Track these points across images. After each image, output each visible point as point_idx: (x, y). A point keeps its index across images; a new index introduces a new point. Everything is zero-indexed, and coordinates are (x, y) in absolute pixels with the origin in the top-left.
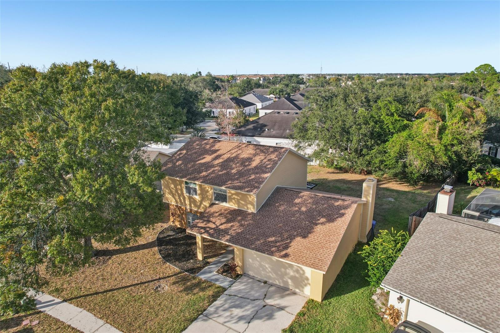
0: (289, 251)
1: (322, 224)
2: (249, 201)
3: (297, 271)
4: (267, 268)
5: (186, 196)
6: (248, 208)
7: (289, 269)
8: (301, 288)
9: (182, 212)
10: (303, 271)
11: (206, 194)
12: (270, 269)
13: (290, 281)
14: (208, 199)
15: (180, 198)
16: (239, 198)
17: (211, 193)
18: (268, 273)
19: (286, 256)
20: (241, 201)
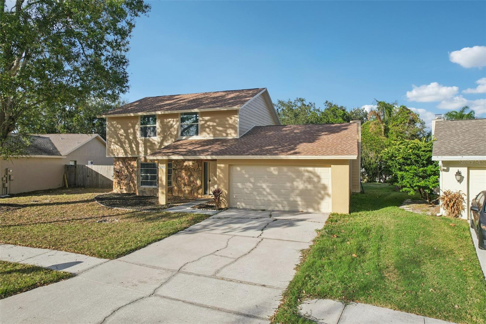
2: (230, 124)
3: (309, 180)
4: (264, 189)
5: (140, 142)
6: (227, 134)
7: (298, 180)
8: (316, 206)
9: (131, 170)
10: (318, 177)
11: (169, 131)
12: (268, 190)
13: (298, 199)
14: (171, 137)
15: (131, 147)
16: (215, 124)
17: (177, 127)
18: (266, 196)
19: (296, 153)
20: (218, 128)
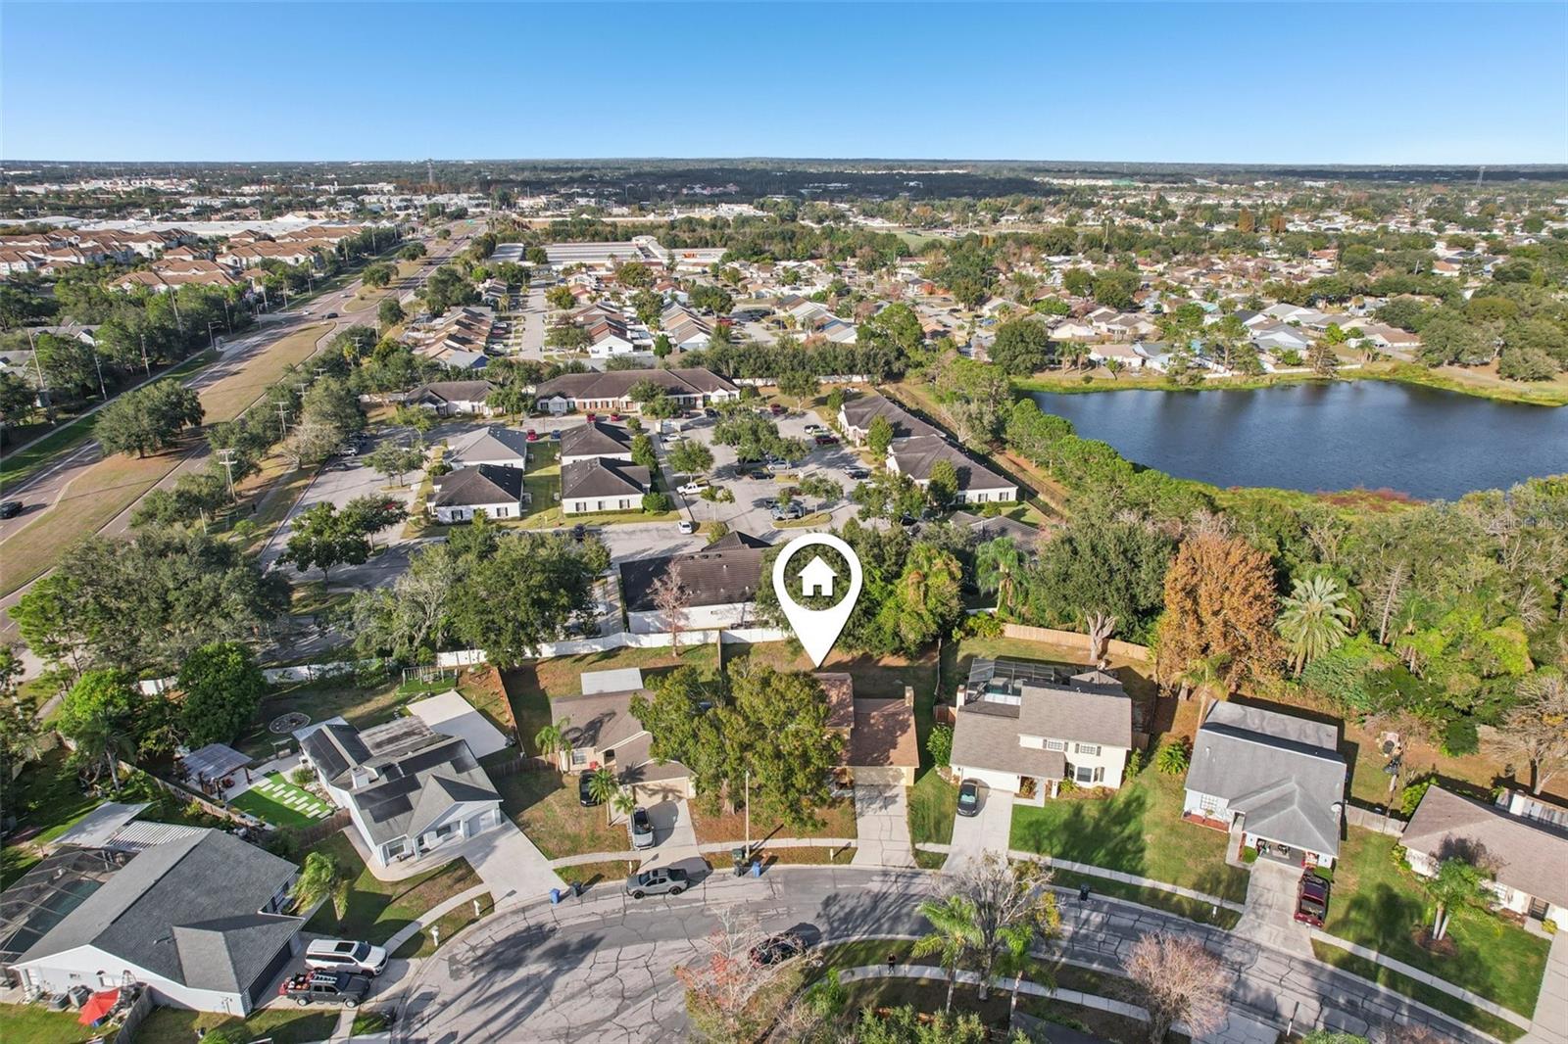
0: (891, 759)
1: (900, 736)
19: (891, 764)
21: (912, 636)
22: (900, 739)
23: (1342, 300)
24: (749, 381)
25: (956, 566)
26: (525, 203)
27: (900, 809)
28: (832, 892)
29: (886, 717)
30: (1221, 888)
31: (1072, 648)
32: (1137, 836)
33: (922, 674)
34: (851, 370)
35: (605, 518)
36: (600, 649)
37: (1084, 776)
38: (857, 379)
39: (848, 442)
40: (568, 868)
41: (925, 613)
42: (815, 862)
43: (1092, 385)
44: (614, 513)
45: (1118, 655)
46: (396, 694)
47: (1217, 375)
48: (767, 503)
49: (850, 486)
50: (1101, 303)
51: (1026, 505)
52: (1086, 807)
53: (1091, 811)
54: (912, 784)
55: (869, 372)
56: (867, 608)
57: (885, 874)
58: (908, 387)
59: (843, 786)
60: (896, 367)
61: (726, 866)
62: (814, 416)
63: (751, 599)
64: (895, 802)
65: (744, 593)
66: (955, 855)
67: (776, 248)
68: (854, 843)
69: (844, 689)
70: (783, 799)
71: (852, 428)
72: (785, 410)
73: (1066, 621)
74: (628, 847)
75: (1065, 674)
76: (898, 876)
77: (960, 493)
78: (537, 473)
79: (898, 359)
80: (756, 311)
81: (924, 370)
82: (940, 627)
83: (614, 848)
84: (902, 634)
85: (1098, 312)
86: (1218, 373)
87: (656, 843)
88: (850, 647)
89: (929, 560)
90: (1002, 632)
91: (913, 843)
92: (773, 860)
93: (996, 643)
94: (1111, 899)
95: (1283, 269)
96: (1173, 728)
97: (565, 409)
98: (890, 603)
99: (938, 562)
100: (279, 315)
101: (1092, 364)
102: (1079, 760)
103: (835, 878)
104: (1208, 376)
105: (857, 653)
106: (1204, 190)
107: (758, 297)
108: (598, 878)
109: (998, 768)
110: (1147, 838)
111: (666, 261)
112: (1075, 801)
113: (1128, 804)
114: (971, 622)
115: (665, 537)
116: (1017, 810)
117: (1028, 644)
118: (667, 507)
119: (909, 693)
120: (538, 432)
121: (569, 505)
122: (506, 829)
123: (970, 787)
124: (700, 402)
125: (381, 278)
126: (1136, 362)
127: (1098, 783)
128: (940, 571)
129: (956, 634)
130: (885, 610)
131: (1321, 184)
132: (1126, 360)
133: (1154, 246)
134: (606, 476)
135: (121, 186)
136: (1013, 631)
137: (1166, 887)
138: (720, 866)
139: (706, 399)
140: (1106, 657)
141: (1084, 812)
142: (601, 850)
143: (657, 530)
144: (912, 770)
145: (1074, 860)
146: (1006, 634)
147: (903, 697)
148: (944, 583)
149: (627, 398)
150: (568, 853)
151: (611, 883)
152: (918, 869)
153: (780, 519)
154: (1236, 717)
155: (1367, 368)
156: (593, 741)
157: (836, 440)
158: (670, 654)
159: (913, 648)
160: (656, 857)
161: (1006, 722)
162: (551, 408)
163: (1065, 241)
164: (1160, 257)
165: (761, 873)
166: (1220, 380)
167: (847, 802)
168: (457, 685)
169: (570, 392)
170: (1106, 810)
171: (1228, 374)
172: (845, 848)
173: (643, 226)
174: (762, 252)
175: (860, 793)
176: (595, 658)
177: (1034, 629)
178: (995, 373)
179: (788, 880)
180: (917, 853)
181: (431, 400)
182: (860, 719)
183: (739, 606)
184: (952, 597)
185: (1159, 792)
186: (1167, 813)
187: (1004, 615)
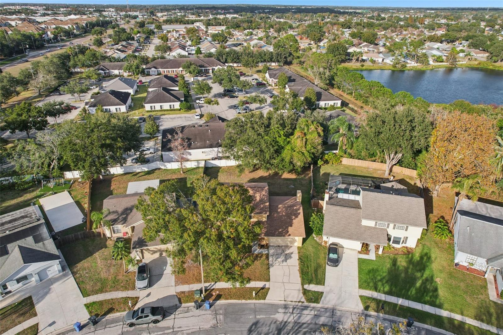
0: (289, 233)
1: (294, 219)
3: (292, 239)
6: (263, 219)
8: (293, 244)
10: (295, 238)
13: (289, 243)
18: (280, 243)
19: (289, 235)
20: (258, 217)
21: (299, 164)
22: (294, 221)
23: (453, 41)
24: (231, 64)
25: (320, 129)
26: (159, 15)
27: (294, 261)
28: (255, 321)
29: (287, 208)
30: (493, 319)
31: (376, 170)
32: (430, 280)
33: (304, 182)
34: (271, 60)
35: (163, 113)
36: (146, 170)
37: (397, 241)
38: (273, 64)
39: (269, 85)
40: (94, 303)
41: (305, 152)
42: (244, 298)
43: (364, 68)
44: (168, 110)
45: (397, 173)
46: (38, 192)
47: (411, 65)
48: (235, 107)
49: (269, 100)
50: (364, 41)
51: (344, 108)
52: (399, 260)
53: (402, 262)
54: (301, 245)
55: (278, 61)
56: (277, 149)
57: (286, 307)
58: (293, 67)
59: (262, 247)
60: (289, 59)
61: (190, 302)
62: (256, 76)
63: (220, 146)
64: (291, 257)
65: (218, 143)
66: (328, 293)
67: (245, 25)
68: (267, 285)
69: (264, 193)
70: (222, 267)
71: (271, 79)
72: (244, 74)
73: (372, 156)
74: (134, 288)
75: (378, 183)
76: (294, 308)
77: (317, 103)
78: (139, 96)
79: (289, 56)
80: (237, 44)
81: (300, 59)
82: (312, 159)
83: (126, 288)
84: (294, 162)
85: (363, 44)
86: (412, 64)
87: (150, 285)
88: (268, 169)
89: (307, 126)
90: (341, 161)
91: (303, 285)
92: (219, 297)
93: (338, 167)
94: (426, 326)
95: (427, 33)
96: (434, 212)
97: (156, 73)
98: (288, 147)
99: (312, 127)
100: (57, 44)
101: (363, 61)
102: (394, 233)
103: (255, 311)
104: (408, 65)
105: (271, 172)
106: (393, 13)
107: (237, 40)
108: (111, 310)
109: (350, 238)
110: (438, 280)
111: (205, 30)
112: (392, 256)
113: (422, 258)
114: (326, 157)
115: (188, 120)
116: (361, 262)
117: (354, 168)
118: (190, 108)
119: (299, 194)
120: (143, 81)
121: (148, 107)
122: (65, 276)
123: (334, 249)
124: (211, 71)
125: (99, 33)
126: (380, 60)
127: (404, 245)
128: (313, 131)
129: (320, 162)
130: (286, 151)
131: (433, 11)
132: (376, 59)
133: (380, 26)
134: (164, 94)
135: (18, 7)
136: (346, 161)
137: (458, 317)
138: (187, 302)
139: (213, 70)
140: (391, 174)
141: (398, 263)
142: (117, 290)
143: (185, 117)
144: (301, 238)
145: (398, 296)
146: (343, 163)
147: (296, 195)
148: (315, 138)
149: (181, 69)
150: (96, 292)
151: (117, 314)
152: (306, 304)
153: (239, 113)
154: (472, 207)
155: (468, 63)
156: (125, 221)
157: (265, 84)
158: (179, 172)
159: (299, 170)
160: (149, 295)
161: (353, 211)
162: (151, 73)
163: (349, 24)
164: (382, 30)
165: (210, 307)
166: (413, 67)
167: (264, 257)
168: (70, 187)
169: (158, 67)
170: (410, 261)
171: (416, 65)
172: (263, 288)
173: (199, 20)
174: (240, 27)
175: (271, 251)
176: (143, 174)
177: (357, 160)
178: (330, 57)
179: (228, 312)
180: (305, 292)
181: (102, 69)
182: (272, 209)
183: (216, 149)
184: (319, 145)
185: (437, 249)
186: (445, 264)
187: (342, 154)
